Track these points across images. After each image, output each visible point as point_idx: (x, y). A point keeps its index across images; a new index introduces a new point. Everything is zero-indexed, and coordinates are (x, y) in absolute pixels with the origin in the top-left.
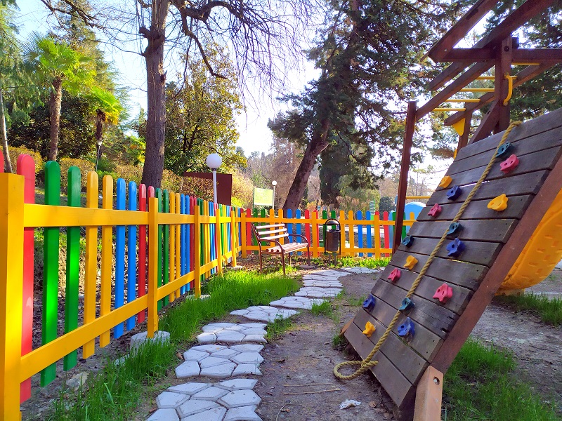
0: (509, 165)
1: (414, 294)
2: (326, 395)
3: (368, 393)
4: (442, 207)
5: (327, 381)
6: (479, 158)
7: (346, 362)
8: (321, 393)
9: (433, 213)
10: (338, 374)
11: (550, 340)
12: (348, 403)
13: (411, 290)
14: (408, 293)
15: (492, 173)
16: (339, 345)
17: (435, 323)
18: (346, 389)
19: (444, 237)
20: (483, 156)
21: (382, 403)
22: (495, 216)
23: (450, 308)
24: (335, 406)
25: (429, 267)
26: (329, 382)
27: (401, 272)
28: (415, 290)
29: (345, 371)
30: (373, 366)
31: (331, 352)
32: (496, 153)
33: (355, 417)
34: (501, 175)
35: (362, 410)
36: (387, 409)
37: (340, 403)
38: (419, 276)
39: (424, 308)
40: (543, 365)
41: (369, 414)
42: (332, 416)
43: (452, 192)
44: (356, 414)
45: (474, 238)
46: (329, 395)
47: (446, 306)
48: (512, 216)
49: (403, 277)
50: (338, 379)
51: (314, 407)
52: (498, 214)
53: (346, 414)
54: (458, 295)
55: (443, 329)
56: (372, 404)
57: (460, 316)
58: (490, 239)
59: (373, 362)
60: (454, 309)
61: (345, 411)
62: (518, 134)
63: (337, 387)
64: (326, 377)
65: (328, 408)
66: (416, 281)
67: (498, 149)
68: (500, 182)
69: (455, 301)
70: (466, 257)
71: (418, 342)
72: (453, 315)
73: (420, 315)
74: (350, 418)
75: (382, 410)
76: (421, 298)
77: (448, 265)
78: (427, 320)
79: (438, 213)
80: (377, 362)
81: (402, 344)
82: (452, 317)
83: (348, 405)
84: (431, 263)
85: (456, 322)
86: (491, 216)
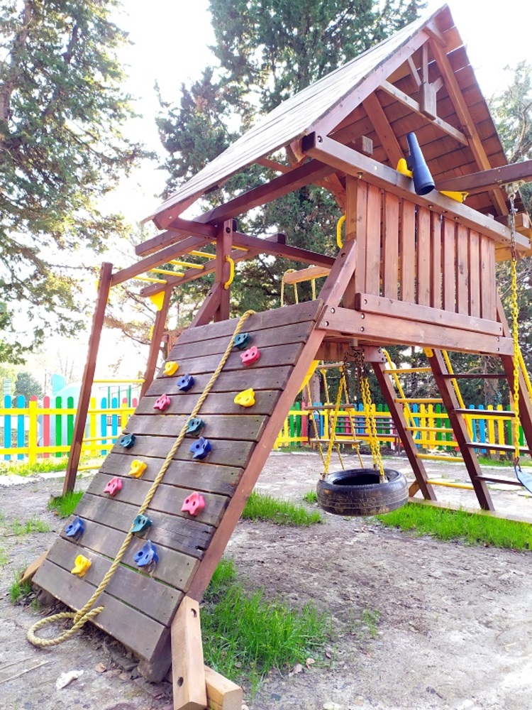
0: (250, 357)
1: (148, 508)
2: (29, 676)
3: (90, 654)
4: (170, 399)
5: (22, 655)
6: (210, 344)
7: (44, 620)
8: (21, 676)
9: (161, 405)
10: (37, 640)
11: (253, 536)
12: (66, 678)
13: (145, 504)
14: (141, 509)
15: (230, 363)
16: (21, 596)
17: (186, 542)
18: (57, 658)
19: (181, 435)
20: (215, 343)
21: (113, 661)
22: (243, 412)
23: (204, 521)
24: (48, 687)
25: (165, 473)
26: (26, 655)
27: (122, 482)
28: (149, 504)
29: (44, 633)
30: (96, 616)
31: (12, 611)
32: (232, 342)
33: (82, 694)
34: (241, 367)
35: (89, 680)
36: (122, 668)
37: (54, 681)
38: (154, 485)
39: (166, 524)
40: (256, 566)
41: (101, 684)
42: (50, 704)
43: (183, 381)
44: (82, 689)
45: (222, 436)
46: (35, 675)
47: (198, 519)
48: (262, 412)
49: (126, 487)
50: (38, 648)
51: (19, 700)
52: (245, 410)
53: (68, 694)
54: (212, 504)
55: (199, 548)
56: (99, 667)
57: (216, 528)
58: (241, 437)
59: (97, 610)
60: (209, 522)
61: (65, 690)
62: (253, 324)
63: (42, 660)
64: (18, 650)
65: (39, 694)
66: (151, 491)
67: (233, 337)
68: (240, 374)
69: (209, 511)
70: (215, 459)
71: (164, 570)
72: (209, 529)
73: (163, 534)
74: (76, 698)
75: (115, 672)
76: (159, 513)
77: (191, 468)
78: (174, 540)
79: (167, 406)
80: (102, 608)
81: (141, 576)
82: (209, 531)
83: (67, 681)
84: (168, 467)
85: (213, 536)
86: (237, 412)
